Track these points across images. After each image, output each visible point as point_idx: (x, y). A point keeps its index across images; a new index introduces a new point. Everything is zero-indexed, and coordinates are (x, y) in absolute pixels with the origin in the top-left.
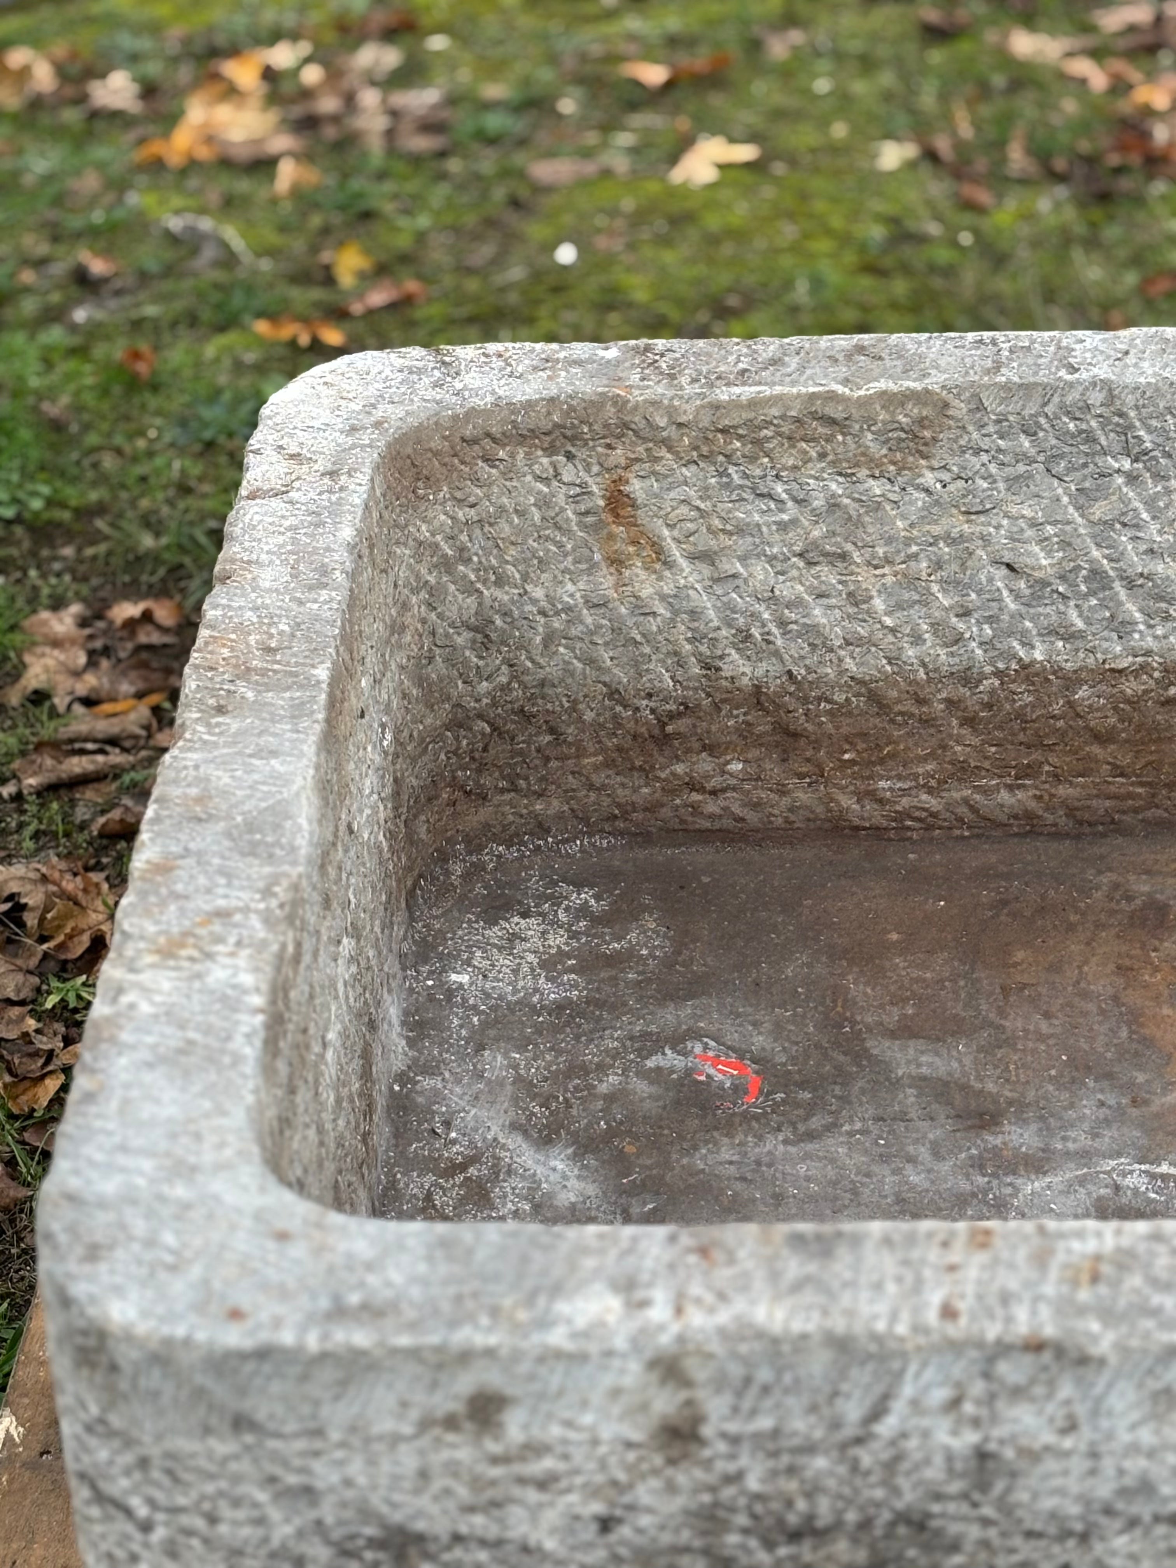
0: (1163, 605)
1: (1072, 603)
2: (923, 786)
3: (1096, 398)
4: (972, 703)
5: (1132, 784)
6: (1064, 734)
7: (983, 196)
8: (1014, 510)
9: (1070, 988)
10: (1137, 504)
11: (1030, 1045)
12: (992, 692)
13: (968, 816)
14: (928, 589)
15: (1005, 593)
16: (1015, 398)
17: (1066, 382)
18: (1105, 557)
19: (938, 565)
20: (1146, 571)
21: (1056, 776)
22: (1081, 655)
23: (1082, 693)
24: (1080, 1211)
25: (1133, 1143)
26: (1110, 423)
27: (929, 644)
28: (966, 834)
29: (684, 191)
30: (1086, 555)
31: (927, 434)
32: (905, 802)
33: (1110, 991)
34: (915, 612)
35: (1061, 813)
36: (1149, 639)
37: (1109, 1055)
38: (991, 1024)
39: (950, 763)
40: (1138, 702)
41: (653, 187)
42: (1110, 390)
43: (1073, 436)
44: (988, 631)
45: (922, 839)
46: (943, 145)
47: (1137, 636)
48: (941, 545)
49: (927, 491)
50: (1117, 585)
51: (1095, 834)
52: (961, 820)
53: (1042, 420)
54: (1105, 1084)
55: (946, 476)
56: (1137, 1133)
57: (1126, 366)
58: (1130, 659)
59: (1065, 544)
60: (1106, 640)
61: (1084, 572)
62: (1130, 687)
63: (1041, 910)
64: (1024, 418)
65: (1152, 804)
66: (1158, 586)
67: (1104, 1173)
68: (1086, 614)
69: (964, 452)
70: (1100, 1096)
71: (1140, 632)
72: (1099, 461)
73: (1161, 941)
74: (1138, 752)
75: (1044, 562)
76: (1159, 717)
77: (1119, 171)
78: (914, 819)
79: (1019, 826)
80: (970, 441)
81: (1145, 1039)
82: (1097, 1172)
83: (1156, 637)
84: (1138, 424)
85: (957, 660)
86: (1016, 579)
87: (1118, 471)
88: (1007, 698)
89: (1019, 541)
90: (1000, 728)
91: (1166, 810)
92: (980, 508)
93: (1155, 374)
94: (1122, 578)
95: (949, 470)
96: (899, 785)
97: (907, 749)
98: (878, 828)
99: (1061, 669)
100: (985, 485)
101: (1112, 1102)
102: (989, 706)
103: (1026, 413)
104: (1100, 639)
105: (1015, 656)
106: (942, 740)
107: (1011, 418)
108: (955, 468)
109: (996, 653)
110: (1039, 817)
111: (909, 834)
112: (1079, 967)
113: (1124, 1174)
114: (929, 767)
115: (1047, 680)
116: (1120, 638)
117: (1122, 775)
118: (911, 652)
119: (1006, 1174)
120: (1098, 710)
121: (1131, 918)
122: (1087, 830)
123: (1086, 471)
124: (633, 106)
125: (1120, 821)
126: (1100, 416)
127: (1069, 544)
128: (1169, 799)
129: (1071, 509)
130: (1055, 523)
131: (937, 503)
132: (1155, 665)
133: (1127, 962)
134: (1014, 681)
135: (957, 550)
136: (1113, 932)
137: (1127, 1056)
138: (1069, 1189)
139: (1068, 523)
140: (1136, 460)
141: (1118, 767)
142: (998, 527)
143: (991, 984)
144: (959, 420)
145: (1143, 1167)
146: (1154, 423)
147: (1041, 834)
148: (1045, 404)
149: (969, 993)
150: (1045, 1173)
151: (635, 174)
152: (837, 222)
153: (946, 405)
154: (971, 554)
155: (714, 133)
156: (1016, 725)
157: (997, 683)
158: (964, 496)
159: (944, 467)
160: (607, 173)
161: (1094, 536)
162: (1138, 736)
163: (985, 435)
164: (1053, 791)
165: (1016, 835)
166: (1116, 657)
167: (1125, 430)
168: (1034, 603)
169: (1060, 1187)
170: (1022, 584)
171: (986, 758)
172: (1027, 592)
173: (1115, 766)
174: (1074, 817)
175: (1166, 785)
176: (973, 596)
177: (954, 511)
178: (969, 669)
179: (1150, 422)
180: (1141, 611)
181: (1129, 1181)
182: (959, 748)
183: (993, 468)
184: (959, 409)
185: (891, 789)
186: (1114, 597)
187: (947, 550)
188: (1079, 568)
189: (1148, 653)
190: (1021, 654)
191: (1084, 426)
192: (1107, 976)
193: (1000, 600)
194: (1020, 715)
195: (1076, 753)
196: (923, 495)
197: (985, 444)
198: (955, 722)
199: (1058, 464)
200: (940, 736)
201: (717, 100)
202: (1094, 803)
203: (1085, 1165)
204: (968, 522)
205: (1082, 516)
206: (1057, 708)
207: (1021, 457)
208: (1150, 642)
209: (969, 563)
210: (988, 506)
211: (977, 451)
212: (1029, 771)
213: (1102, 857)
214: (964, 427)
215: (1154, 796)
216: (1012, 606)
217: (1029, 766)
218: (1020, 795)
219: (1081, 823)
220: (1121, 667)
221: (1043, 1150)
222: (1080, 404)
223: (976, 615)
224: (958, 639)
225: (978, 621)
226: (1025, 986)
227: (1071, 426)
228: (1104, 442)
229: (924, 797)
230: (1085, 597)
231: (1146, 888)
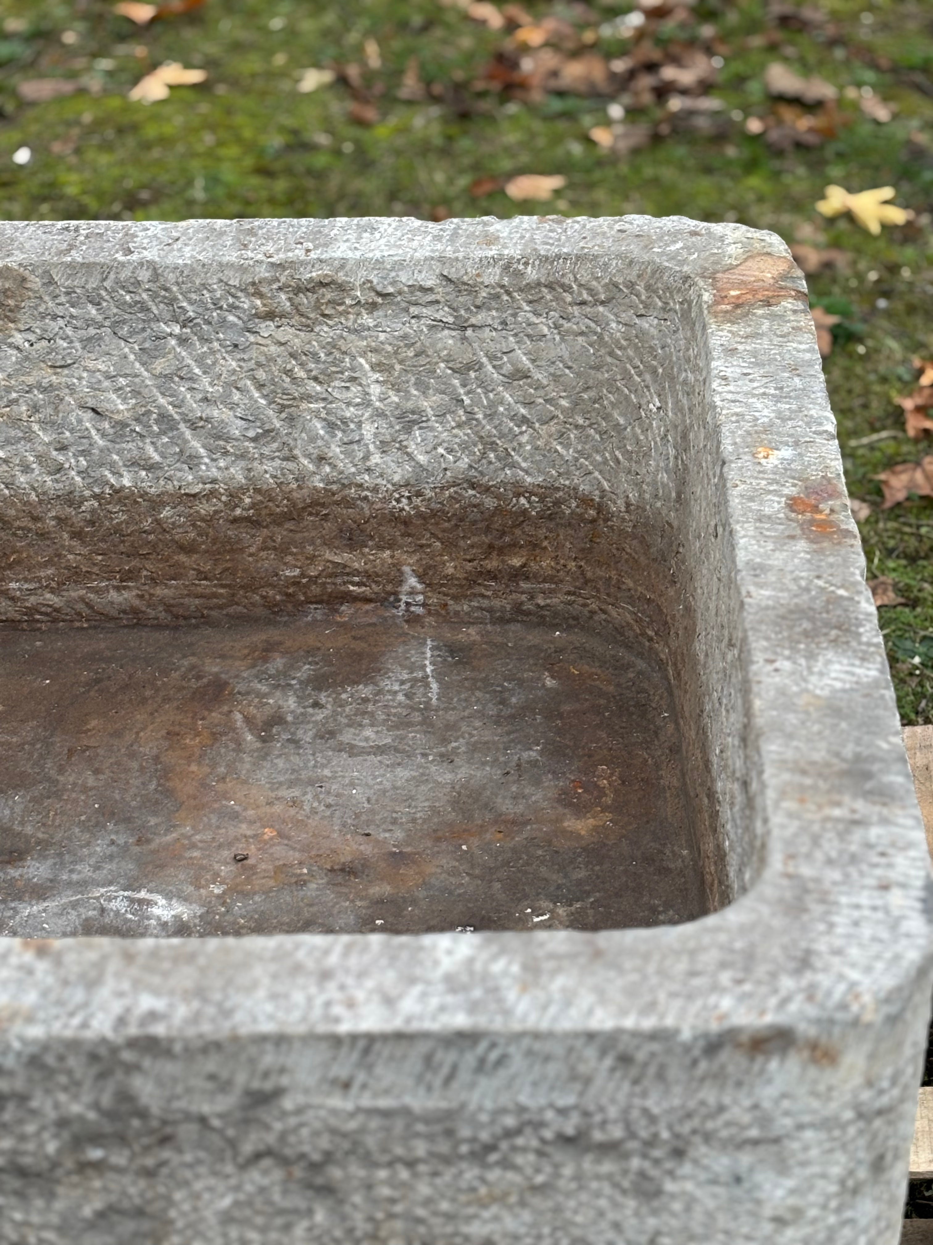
0: (222, 443)
1: (148, 441)
2: (47, 587)
3: (144, 275)
4: (78, 521)
5: (215, 586)
6: (154, 546)
7: (370, 114)
8: (91, 365)
9: (123, 750)
10: (190, 362)
11: (74, 795)
12: (93, 511)
13: (86, 611)
14: (30, 428)
15: (93, 432)
16: (79, 275)
17: (119, 263)
18: (170, 403)
19: (35, 408)
20: (204, 416)
21: (152, 579)
22: (162, 482)
23: (166, 513)
24: (69, 929)
25: (126, 874)
26: (158, 296)
27: (37, 472)
28: (85, 625)
29: (138, 106)
30: (154, 401)
31: (11, 302)
32: (33, 600)
33: (155, 751)
34: (21, 446)
35: (161, 609)
36: (214, 470)
37: (134, 803)
38: (49, 779)
39: (65, 568)
40: (211, 520)
41: (115, 103)
42: (155, 269)
43: (130, 306)
44: (83, 462)
45: (49, 630)
46: (353, 71)
47: (203, 467)
48: (36, 392)
49: (18, 348)
50: (182, 426)
51: (190, 626)
52: (79, 614)
53: (103, 293)
54: (122, 827)
55: (32, 338)
56: (131, 866)
57: (173, 250)
58: (201, 486)
59: (136, 393)
60: (180, 470)
61: (155, 416)
62: (204, 508)
63: (125, 688)
64: (87, 291)
65: (232, 602)
66: (216, 428)
67: (94, 898)
68: (160, 449)
69: (43, 317)
70: (113, 837)
71: (206, 464)
72: (154, 326)
73: (211, 711)
74: (216, 560)
75: (121, 407)
76: (229, 533)
77: (482, 95)
78: (41, 613)
79: (128, 619)
80: (47, 309)
81: (168, 790)
82: (89, 898)
83: (219, 469)
84: (180, 297)
85: (61, 485)
86: (100, 421)
87: (171, 335)
88: (106, 516)
89: (99, 390)
90: (103, 540)
91: (245, 607)
92: (63, 363)
93: (192, 257)
94: (185, 421)
95: (34, 332)
96: (26, 586)
97: (29, 557)
98: (13, 621)
99: (147, 493)
100: (65, 345)
101: (121, 841)
102: (92, 523)
103: (89, 286)
104: (175, 469)
105: (107, 483)
106: (57, 550)
107: (78, 291)
108: (38, 331)
109: (91, 480)
110: (143, 612)
111: (39, 625)
112: (137, 733)
113: (110, 899)
114: (49, 572)
115: (136, 502)
116: (190, 469)
117: (206, 579)
118: (22, 479)
119: (12, 901)
120: (179, 526)
121: (194, 693)
122: (182, 622)
123: (145, 335)
124: (122, 38)
125: (208, 616)
126: (149, 290)
127: (139, 393)
128: (246, 597)
129: (137, 365)
130: (126, 376)
131: (27, 358)
132: (222, 491)
133: (177, 729)
134: (109, 503)
135: (49, 397)
136: (175, 704)
137: (148, 804)
138: (62, 912)
139: (136, 376)
140: (184, 326)
141: (201, 572)
142: (80, 379)
143: (61, 747)
144: (35, 292)
145: (126, 894)
146: (194, 296)
147: (146, 626)
148: (104, 280)
149: (41, 754)
150: (44, 900)
151: (106, 92)
152: (247, 133)
153: (24, 279)
154: (62, 400)
155: (175, 60)
156: (116, 538)
157: (96, 504)
158: (49, 353)
159: (28, 329)
160: (82, 92)
161: (158, 387)
162: (214, 548)
163: (59, 304)
164: (152, 591)
165: (125, 626)
166: (189, 484)
167: (171, 301)
168: (118, 440)
169: (55, 910)
170: (106, 425)
171: (95, 564)
172: (111, 431)
173: (199, 572)
174: (171, 612)
175: (242, 587)
176: (68, 434)
177: (42, 365)
178: (71, 493)
179: (189, 295)
180: (204, 447)
181: (113, 905)
182: (71, 557)
183: (69, 331)
184: (35, 282)
185: (19, 589)
186: (181, 435)
187: (41, 396)
188: (148, 413)
189: (214, 481)
190: (113, 481)
191: (137, 298)
192: (157, 739)
193: (89, 437)
194: (117, 530)
195: (167, 561)
196: (15, 352)
197: (60, 311)
198: (66, 536)
199: (122, 328)
200: (55, 547)
201: (189, 34)
202: (186, 601)
203: (80, 893)
204: (55, 374)
205: (147, 370)
206: (147, 524)
207: (90, 322)
208: (214, 473)
209: (61, 407)
210: (69, 362)
211: (55, 317)
212: (130, 575)
213: (190, 645)
214: (41, 298)
215: (233, 595)
216: (101, 442)
217: (130, 571)
218: (126, 594)
219: (177, 617)
220: (193, 492)
221: (51, 881)
222: (132, 280)
223: (72, 449)
224: (60, 469)
225: (74, 455)
226: (88, 748)
227: (128, 298)
228: (156, 312)
229: (48, 596)
230: (158, 435)
231: (215, 669)
